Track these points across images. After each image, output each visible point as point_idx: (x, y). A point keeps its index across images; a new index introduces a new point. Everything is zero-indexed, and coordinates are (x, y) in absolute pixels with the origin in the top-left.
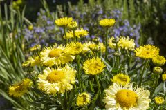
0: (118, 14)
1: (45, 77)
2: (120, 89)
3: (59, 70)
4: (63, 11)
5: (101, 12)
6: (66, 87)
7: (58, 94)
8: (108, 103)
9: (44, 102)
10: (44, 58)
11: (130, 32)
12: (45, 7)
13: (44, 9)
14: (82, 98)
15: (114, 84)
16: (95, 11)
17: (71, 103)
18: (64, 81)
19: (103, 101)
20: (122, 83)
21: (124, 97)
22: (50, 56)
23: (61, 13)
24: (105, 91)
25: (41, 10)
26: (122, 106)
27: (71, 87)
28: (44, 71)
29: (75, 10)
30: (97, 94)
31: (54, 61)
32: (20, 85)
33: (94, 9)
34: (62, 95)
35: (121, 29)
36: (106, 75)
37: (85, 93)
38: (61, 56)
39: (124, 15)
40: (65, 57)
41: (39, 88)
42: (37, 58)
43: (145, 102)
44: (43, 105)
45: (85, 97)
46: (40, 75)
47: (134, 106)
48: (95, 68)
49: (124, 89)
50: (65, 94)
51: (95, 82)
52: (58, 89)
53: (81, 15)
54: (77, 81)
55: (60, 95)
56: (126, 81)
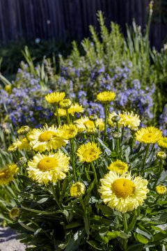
0: (125, 72)
1: (36, 164)
2: (117, 178)
3: (51, 156)
4: (52, 66)
5: (102, 69)
6: (59, 176)
7: (50, 183)
8: (104, 193)
9: (33, 190)
10: (34, 142)
11: (141, 97)
12: (28, 60)
13: (26, 62)
14: (76, 188)
15: (111, 172)
16: (95, 68)
17: (64, 193)
18: (57, 169)
19: (99, 190)
20: (119, 171)
21: (121, 187)
22: (41, 140)
23: (49, 68)
24: (101, 180)
25: (22, 63)
26: (118, 197)
27: (65, 176)
28: (34, 157)
29: (68, 66)
30: (93, 183)
31: (45, 146)
32: (4, 171)
33: (94, 66)
34: (54, 184)
35: (129, 93)
36: (104, 160)
37: (79, 183)
38: (53, 140)
39: (133, 72)
40: (57, 142)
41: (30, 176)
42: (25, 140)
43: (142, 192)
44: (32, 195)
45: (79, 187)
46: (29, 162)
47: (131, 196)
48: (90, 154)
49: (121, 178)
50: (57, 183)
51: (91, 169)
52: (50, 178)
53: (76, 72)
54: (71, 168)
55: (52, 184)
56: (123, 169)
